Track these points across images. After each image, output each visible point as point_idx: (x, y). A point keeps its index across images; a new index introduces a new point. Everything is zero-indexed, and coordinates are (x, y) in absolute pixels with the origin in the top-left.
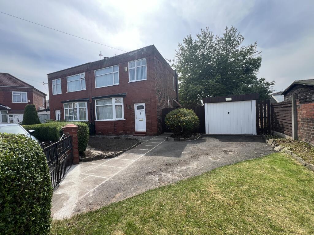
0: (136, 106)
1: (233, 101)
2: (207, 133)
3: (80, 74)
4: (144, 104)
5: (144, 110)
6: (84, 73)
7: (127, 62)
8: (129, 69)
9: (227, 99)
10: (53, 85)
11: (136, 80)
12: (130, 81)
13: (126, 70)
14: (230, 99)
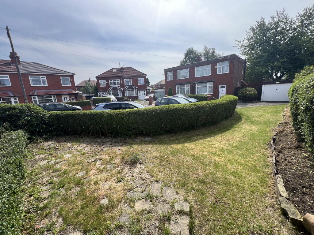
0: (220, 86)
1: (280, 83)
2: (262, 100)
3: (186, 69)
4: (225, 86)
5: (225, 88)
6: (188, 69)
7: (217, 63)
8: (218, 67)
9: (277, 83)
10: (167, 75)
11: (221, 73)
12: (218, 74)
13: (216, 67)
14: (279, 82)
